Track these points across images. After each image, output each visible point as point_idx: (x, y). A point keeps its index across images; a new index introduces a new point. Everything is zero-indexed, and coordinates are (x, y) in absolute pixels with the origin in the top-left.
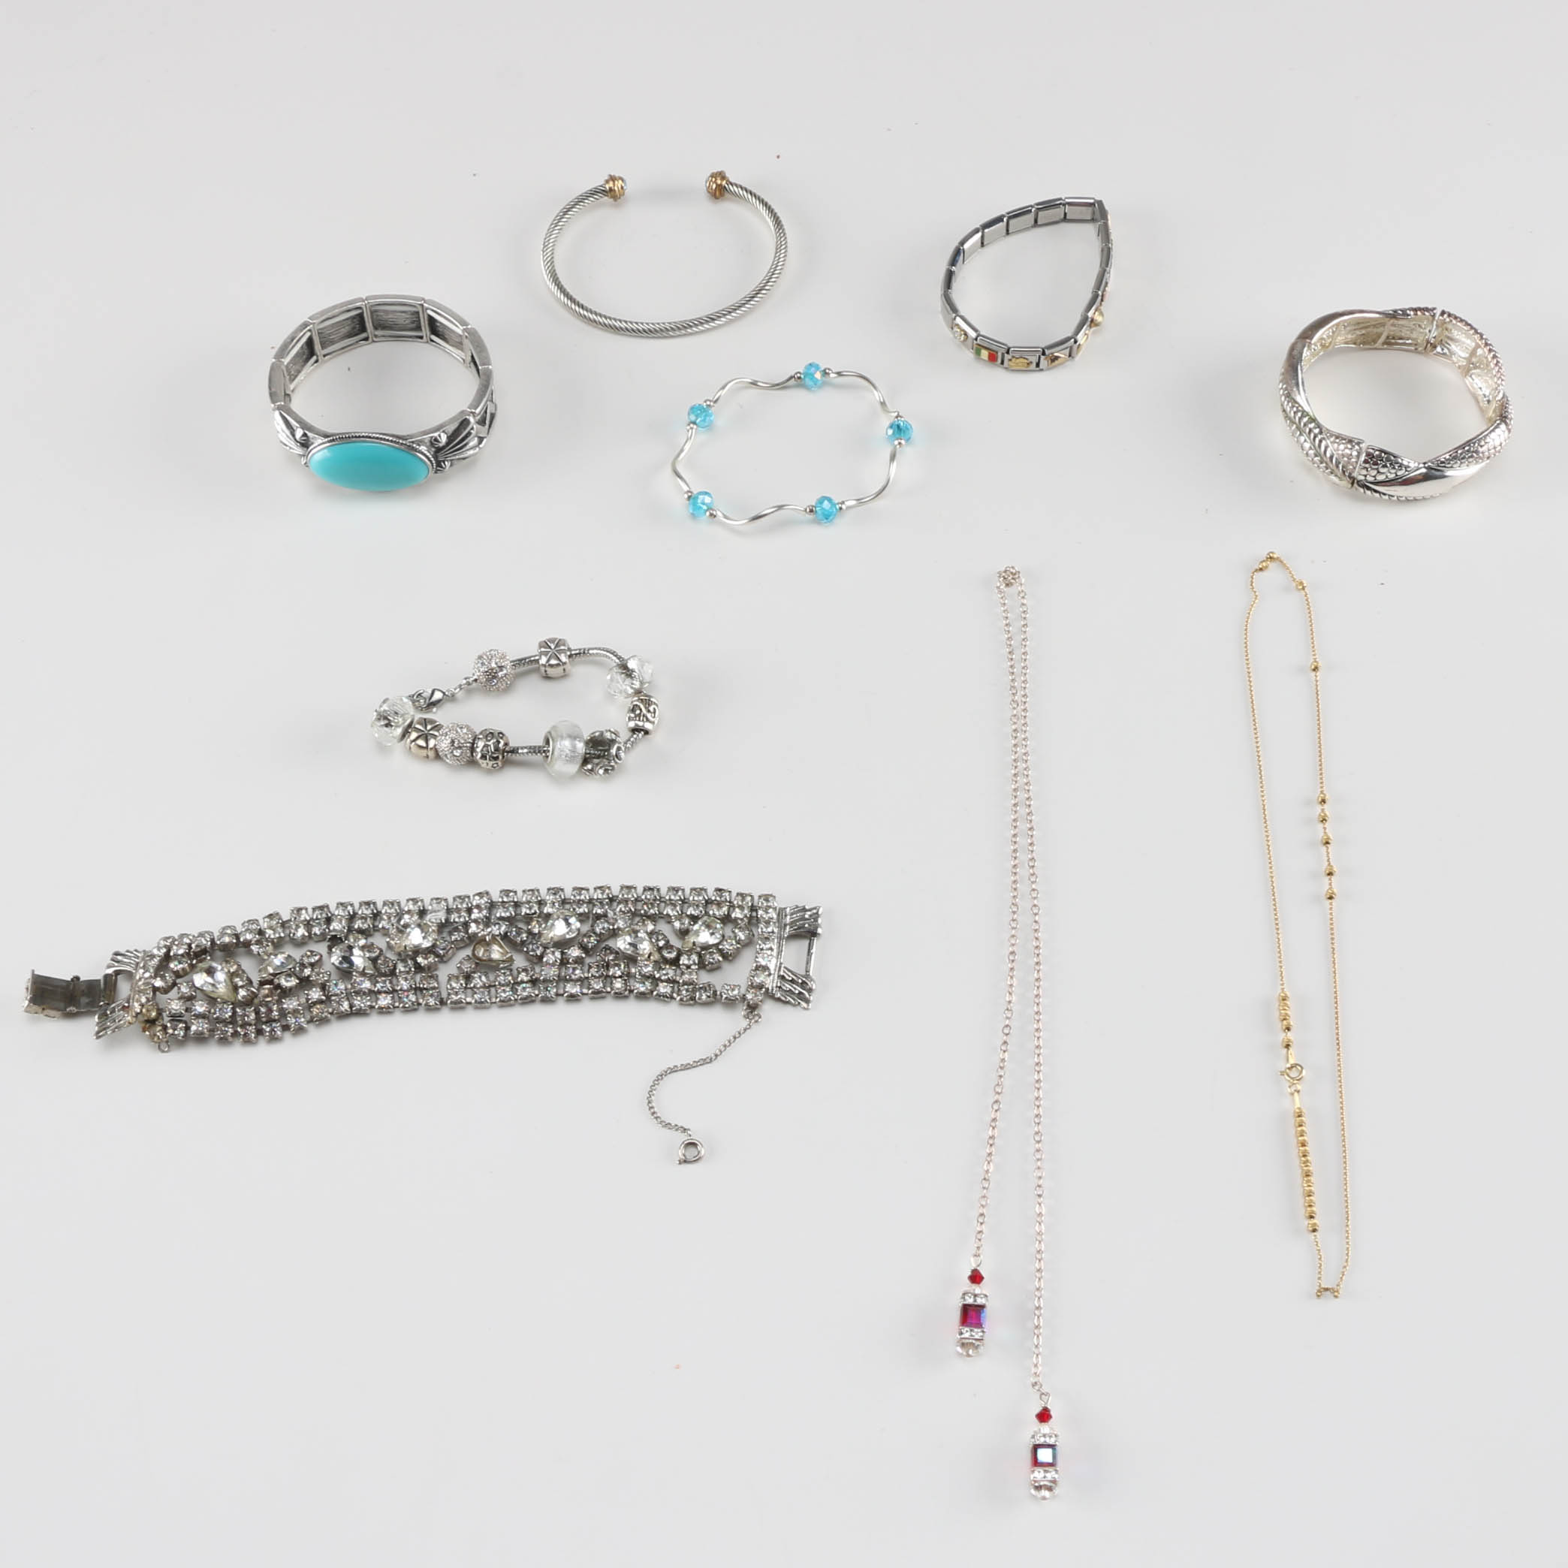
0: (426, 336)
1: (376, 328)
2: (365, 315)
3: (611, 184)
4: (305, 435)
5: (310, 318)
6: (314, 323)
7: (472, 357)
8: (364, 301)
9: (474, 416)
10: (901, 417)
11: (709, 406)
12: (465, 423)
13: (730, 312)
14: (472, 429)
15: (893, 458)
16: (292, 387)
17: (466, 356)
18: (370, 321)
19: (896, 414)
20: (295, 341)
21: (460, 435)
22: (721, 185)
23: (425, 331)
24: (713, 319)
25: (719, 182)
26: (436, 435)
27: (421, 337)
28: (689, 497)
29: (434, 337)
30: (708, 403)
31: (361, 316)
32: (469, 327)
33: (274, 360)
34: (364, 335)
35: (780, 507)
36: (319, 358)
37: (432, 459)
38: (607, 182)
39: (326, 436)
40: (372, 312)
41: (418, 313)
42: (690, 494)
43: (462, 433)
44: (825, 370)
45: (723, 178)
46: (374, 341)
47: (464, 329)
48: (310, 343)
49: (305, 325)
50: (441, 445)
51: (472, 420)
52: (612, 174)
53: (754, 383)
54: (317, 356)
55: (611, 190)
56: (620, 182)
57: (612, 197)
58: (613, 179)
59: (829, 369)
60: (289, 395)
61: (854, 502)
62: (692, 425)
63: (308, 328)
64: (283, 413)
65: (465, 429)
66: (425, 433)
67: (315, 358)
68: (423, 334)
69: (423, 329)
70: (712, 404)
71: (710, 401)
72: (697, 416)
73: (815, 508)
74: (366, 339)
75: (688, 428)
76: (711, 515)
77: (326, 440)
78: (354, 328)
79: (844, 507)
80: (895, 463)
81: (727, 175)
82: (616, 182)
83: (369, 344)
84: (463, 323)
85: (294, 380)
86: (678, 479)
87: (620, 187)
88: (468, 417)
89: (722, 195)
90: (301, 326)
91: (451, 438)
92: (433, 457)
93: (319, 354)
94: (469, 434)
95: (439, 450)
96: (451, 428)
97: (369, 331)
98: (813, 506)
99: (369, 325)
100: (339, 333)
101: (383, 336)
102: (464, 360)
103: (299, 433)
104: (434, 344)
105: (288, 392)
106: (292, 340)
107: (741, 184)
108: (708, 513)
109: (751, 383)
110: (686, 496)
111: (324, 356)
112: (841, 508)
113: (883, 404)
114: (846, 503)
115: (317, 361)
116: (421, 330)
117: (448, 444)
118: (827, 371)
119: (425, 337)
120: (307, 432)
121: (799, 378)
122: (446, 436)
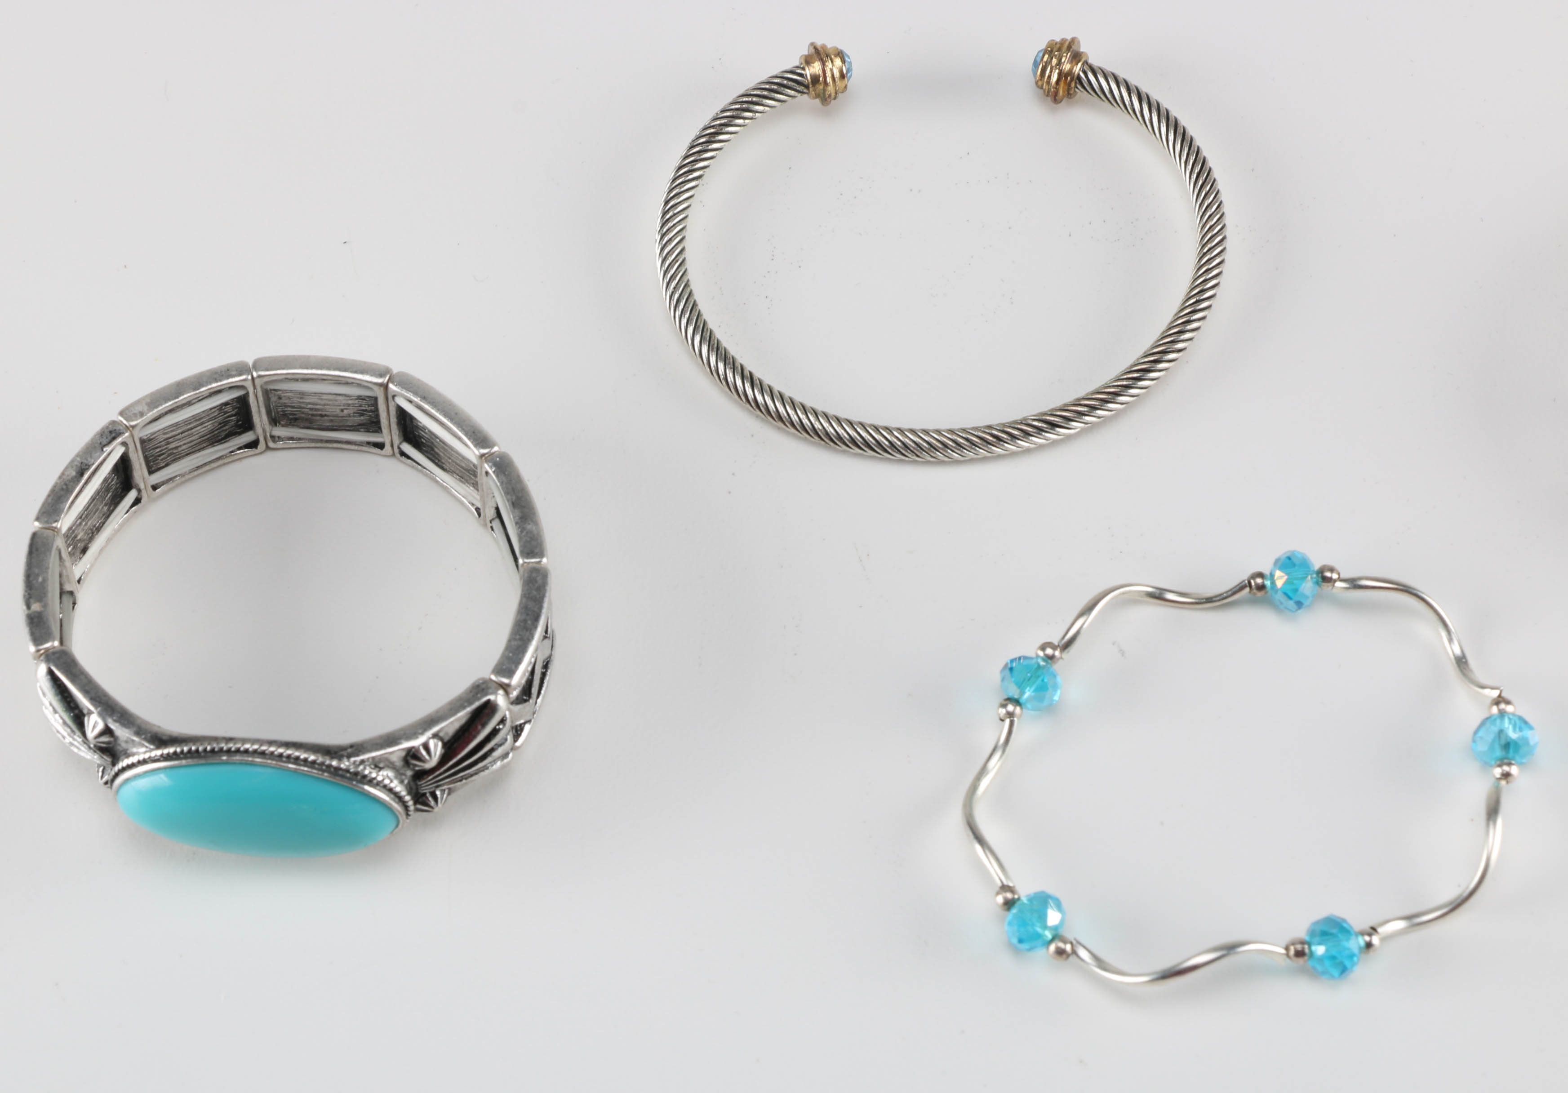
0: (392, 446)
1: (274, 421)
2: (252, 400)
3: (816, 68)
4: (107, 731)
5: (121, 413)
6: (133, 427)
7: (497, 509)
8: (249, 371)
9: (507, 693)
10: (1508, 702)
11: (1051, 658)
12: (486, 711)
13: (1093, 408)
14: (503, 721)
15: (1493, 811)
16: (77, 570)
17: (484, 504)
18: (263, 410)
19: (1495, 694)
20: (86, 476)
21: (474, 737)
22: (1070, 73)
23: (390, 433)
24: (1053, 425)
25: (1067, 67)
26: (416, 743)
27: (381, 446)
28: (1009, 904)
29: (407, 448)
30: (1049, 651)
31: (242, 403)
32: (496, 449)
33: (37, 524)
34: (248, 437)
35: (1230, 948)
36: (144, 493)
37: (408, 798)
38: (808, 61)
39: (159, 740)
40: (267, 393)
41: (376, 399)
42: (1009, 895)
43: (478, 733)
44: (1321, 572)
45: (1077, 57)
46: (268, 448)
47: (482, 455)
48: (123, 467)
49: (111, 433)
50: (428, 766)
51: (500, 699)
52: (819, 43)
53: (1158, 596)
54: (139, 491)
55: (815, 79)
56: (838, 62)
57: (817, 96)
58: (819, 54)
59: (1332, 570)
60: (71, 593)
61: (1401, 925)
62: (1010, 708)
63: (120, 440)
64: (54, 669)
65: (484, 725)
66: (391, 740)
67: (132, 495)
68: (384, 437)
69: (385, 430)
70: (1057, 653)
71: (1054, 648)
72: (1021, 686)
73: (1309, 944)
74: (253, 445)
75: (1003, 711)
76: (1060, 952)
77: (158, 752)
78: (225, 423)
79: (1375, 940)
80: (1500, 821)
81: (1083, 48)
82: (829, 65)
83: (261, 453)
84: (480, 439)
85: (84, 551)
86: (978, 847)
87: (837, 74)
88: (492, 697)
89: (1069, 94)
90: (102, 434)
91: (452, 745)
92: (409, 793)
93: (142, 486)
94: (495, 732)
95: (420, 775)
96: (451, 725)
97: (259, 430)
98: (1303, 943)
99: (260, 418)
100: (192, 435)
101: (292, 439)
102: (477, 510)
103: (94, 723)
104: (409, 461)
105: (68, 588)
106: (82, 474)
107: (1117, 72)
108: (1052, 947)
109: (1151, 595)
110: (1000, 899)
111: (154, 488)
112: (1369, 945)
113: (1461, 662)
114: (1380, 930)
115: (137, 501)
116: (380, 428)
117: (444, 759)
118: (1328, 574)
119: (388, 447)
120: (113, 726)
121: (1261, 587)
122: (440, 744)
